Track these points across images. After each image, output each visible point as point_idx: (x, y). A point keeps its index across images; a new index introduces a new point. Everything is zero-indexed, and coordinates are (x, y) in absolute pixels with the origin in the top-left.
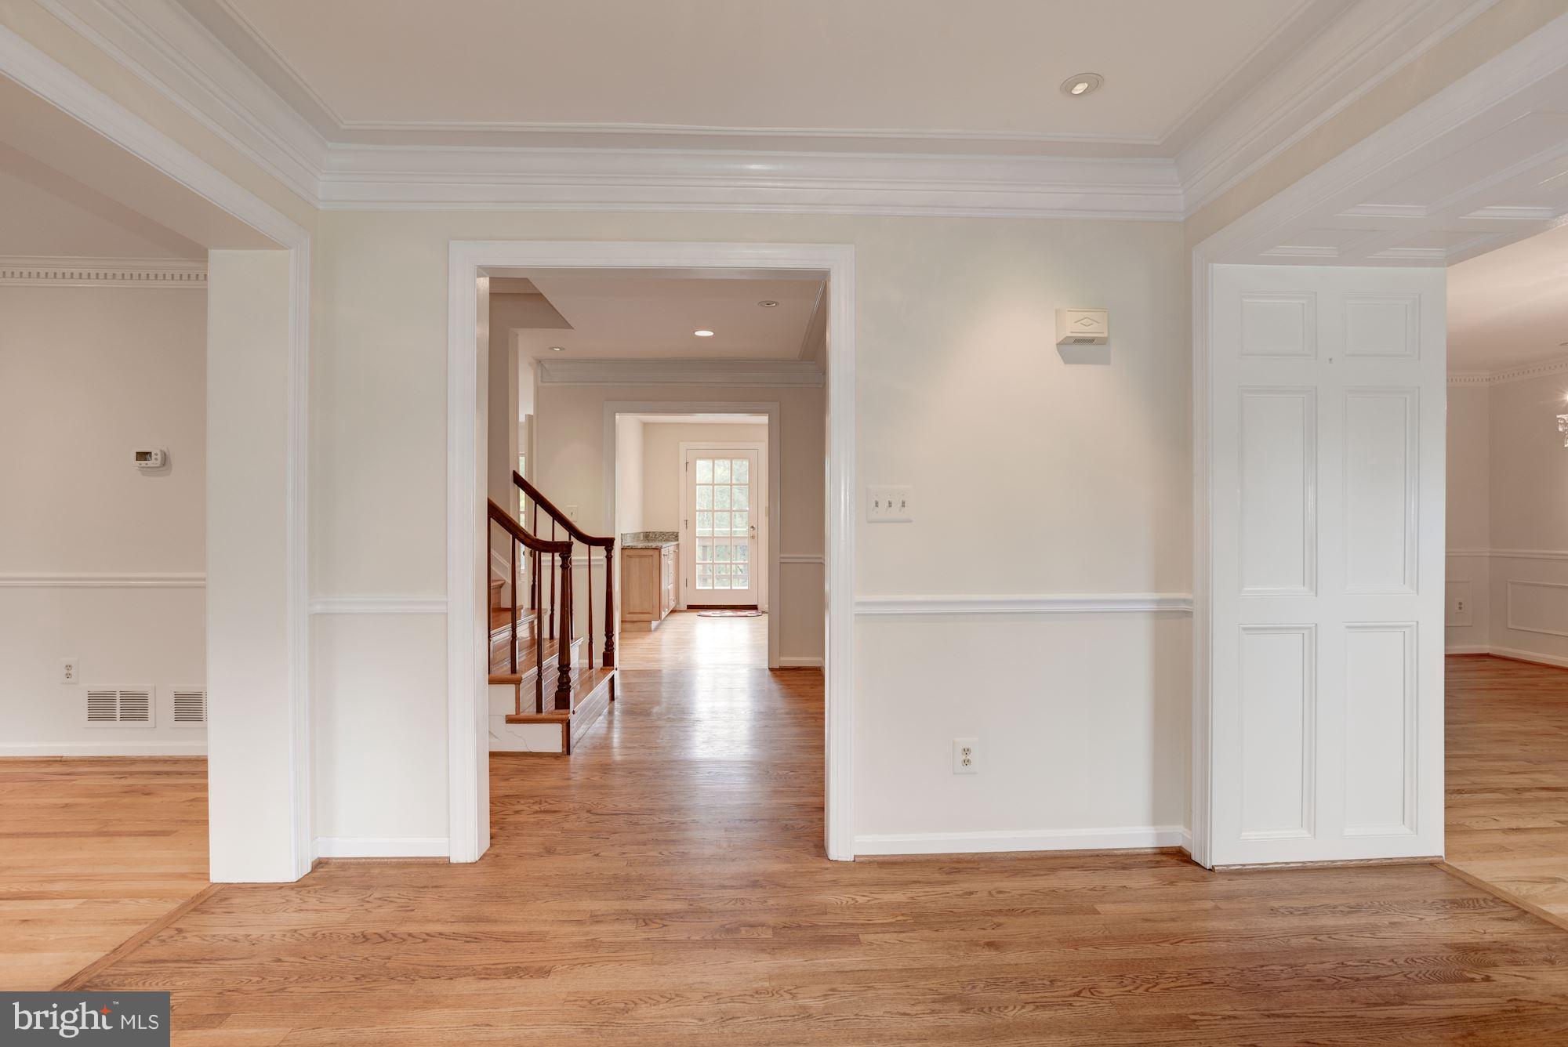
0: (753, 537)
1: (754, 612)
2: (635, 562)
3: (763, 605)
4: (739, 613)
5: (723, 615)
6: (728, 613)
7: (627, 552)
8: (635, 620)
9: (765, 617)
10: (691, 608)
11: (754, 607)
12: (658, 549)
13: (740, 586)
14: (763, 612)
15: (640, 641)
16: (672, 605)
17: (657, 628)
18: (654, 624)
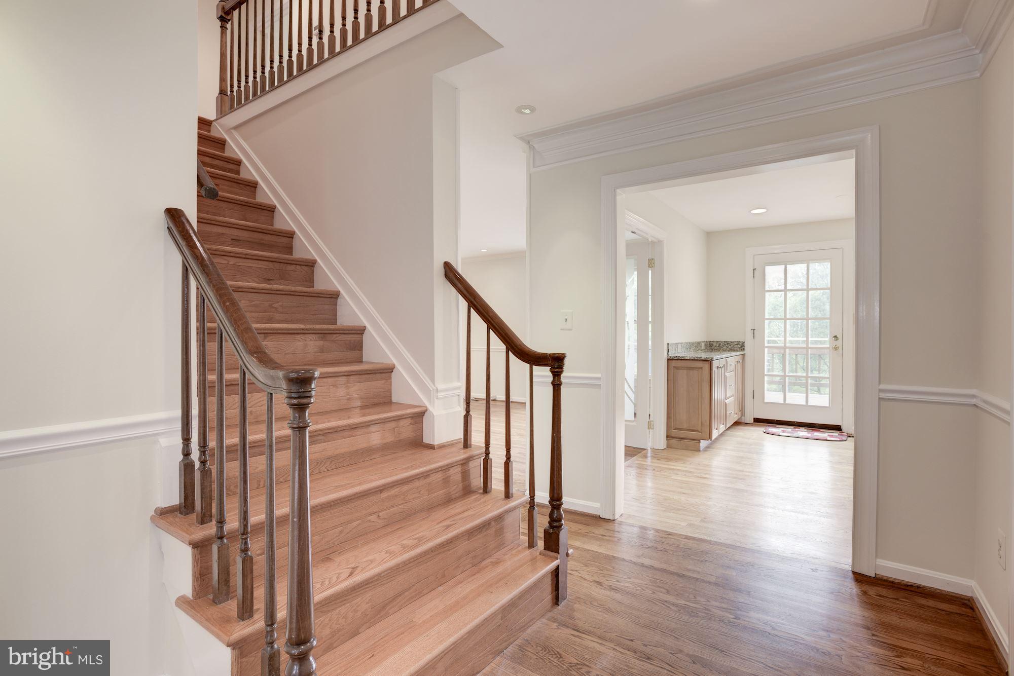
0: (836, 348)
1: (836, 434)
2: (682, 374)
3: (848, 426)
4: (817, 434)
5: (796, 434)
6: (803, 432)
7: (673, 363)
8: (682, 436)
9: (850, 443)
10: (758, 421)
11: (838, 428)
12: (709, 361)
13: (820, 399)
14: (849, 436)
15: (678, 466)
16: (735, 418)
17: (708, 448)
18: (703, 444)
